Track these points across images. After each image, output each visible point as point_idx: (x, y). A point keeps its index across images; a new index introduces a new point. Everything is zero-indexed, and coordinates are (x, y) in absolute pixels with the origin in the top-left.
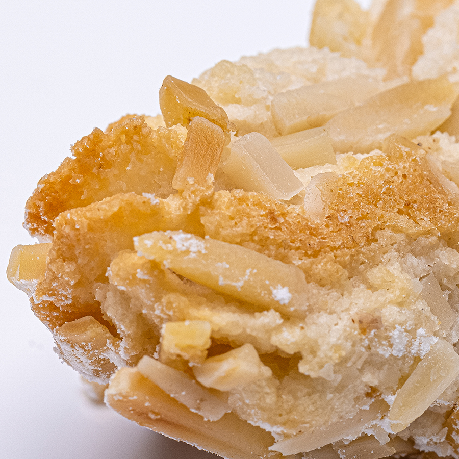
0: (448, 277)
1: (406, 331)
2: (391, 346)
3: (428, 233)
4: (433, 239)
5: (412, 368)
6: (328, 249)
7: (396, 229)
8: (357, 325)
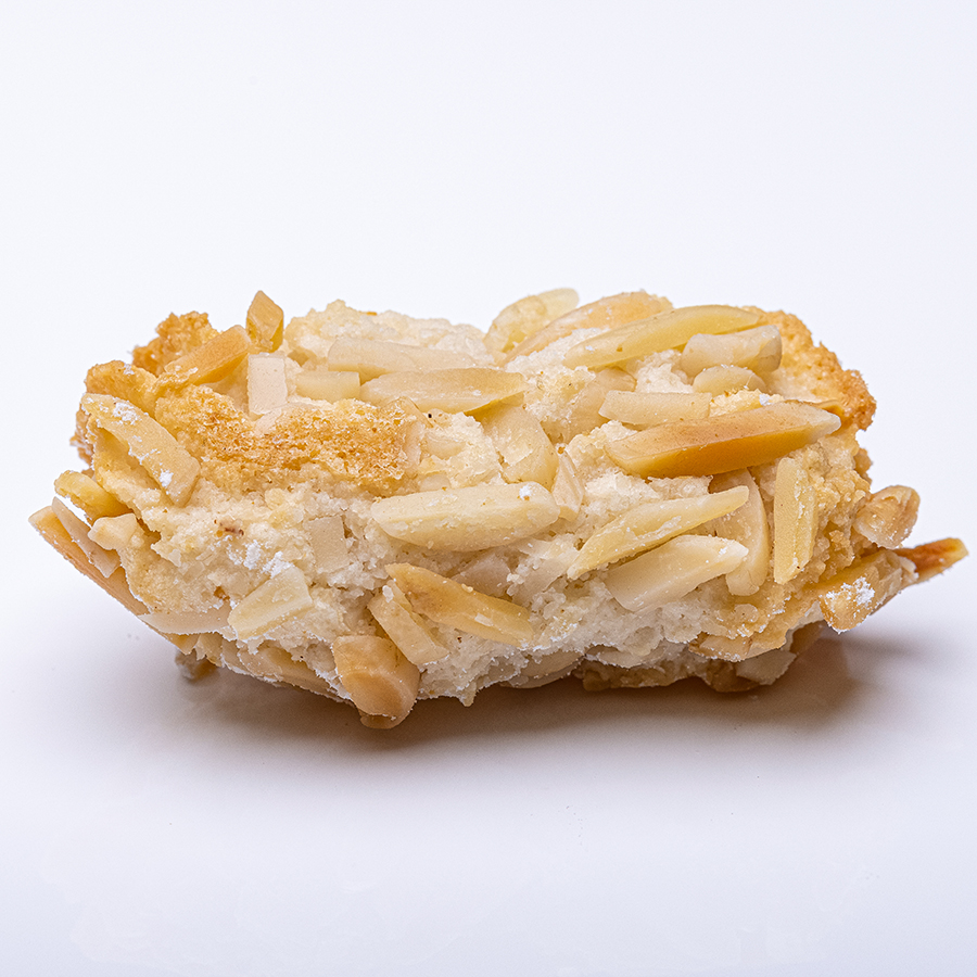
0: (355, 525)
1: (263, 548)
2: (244, 556)
3: (352, 479)
4: (352, 487)
5: (261, 583)
6: (240, 459)
7: (325, 467)
8: (217, 526)
